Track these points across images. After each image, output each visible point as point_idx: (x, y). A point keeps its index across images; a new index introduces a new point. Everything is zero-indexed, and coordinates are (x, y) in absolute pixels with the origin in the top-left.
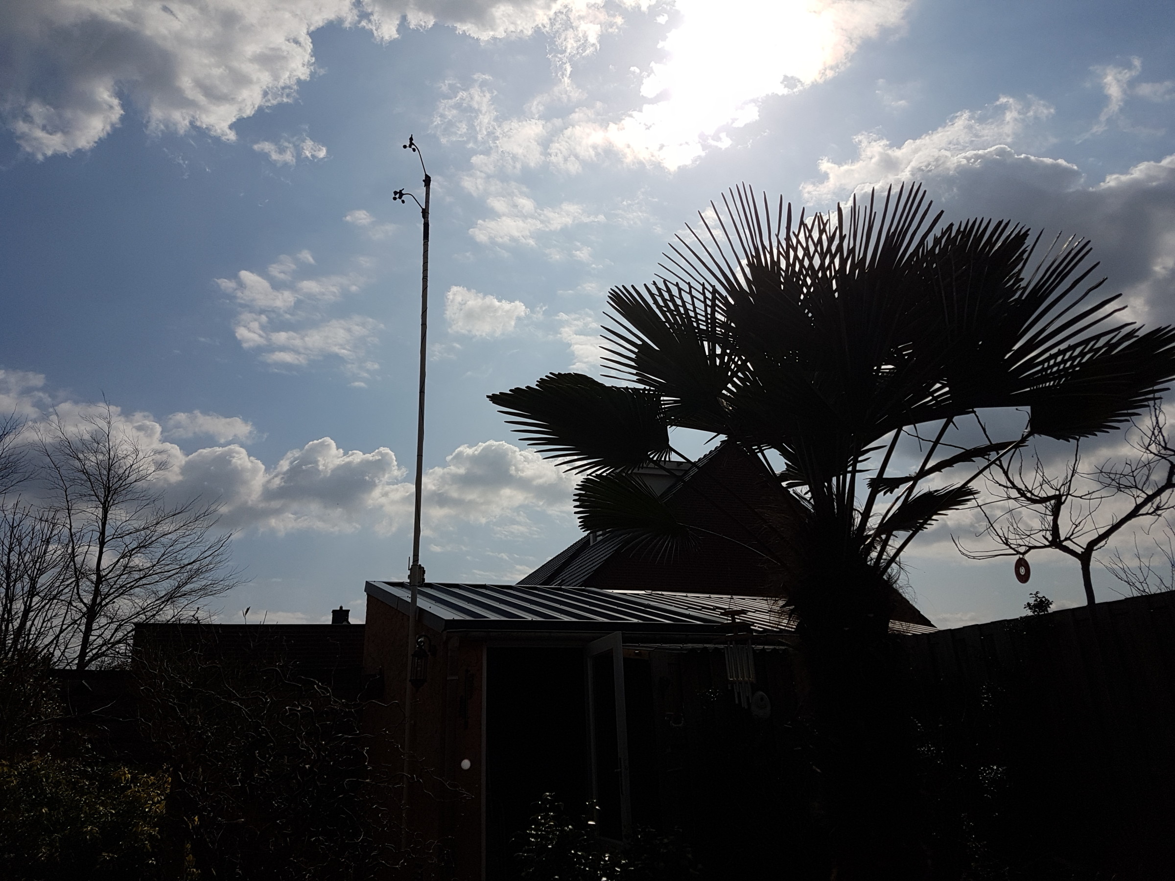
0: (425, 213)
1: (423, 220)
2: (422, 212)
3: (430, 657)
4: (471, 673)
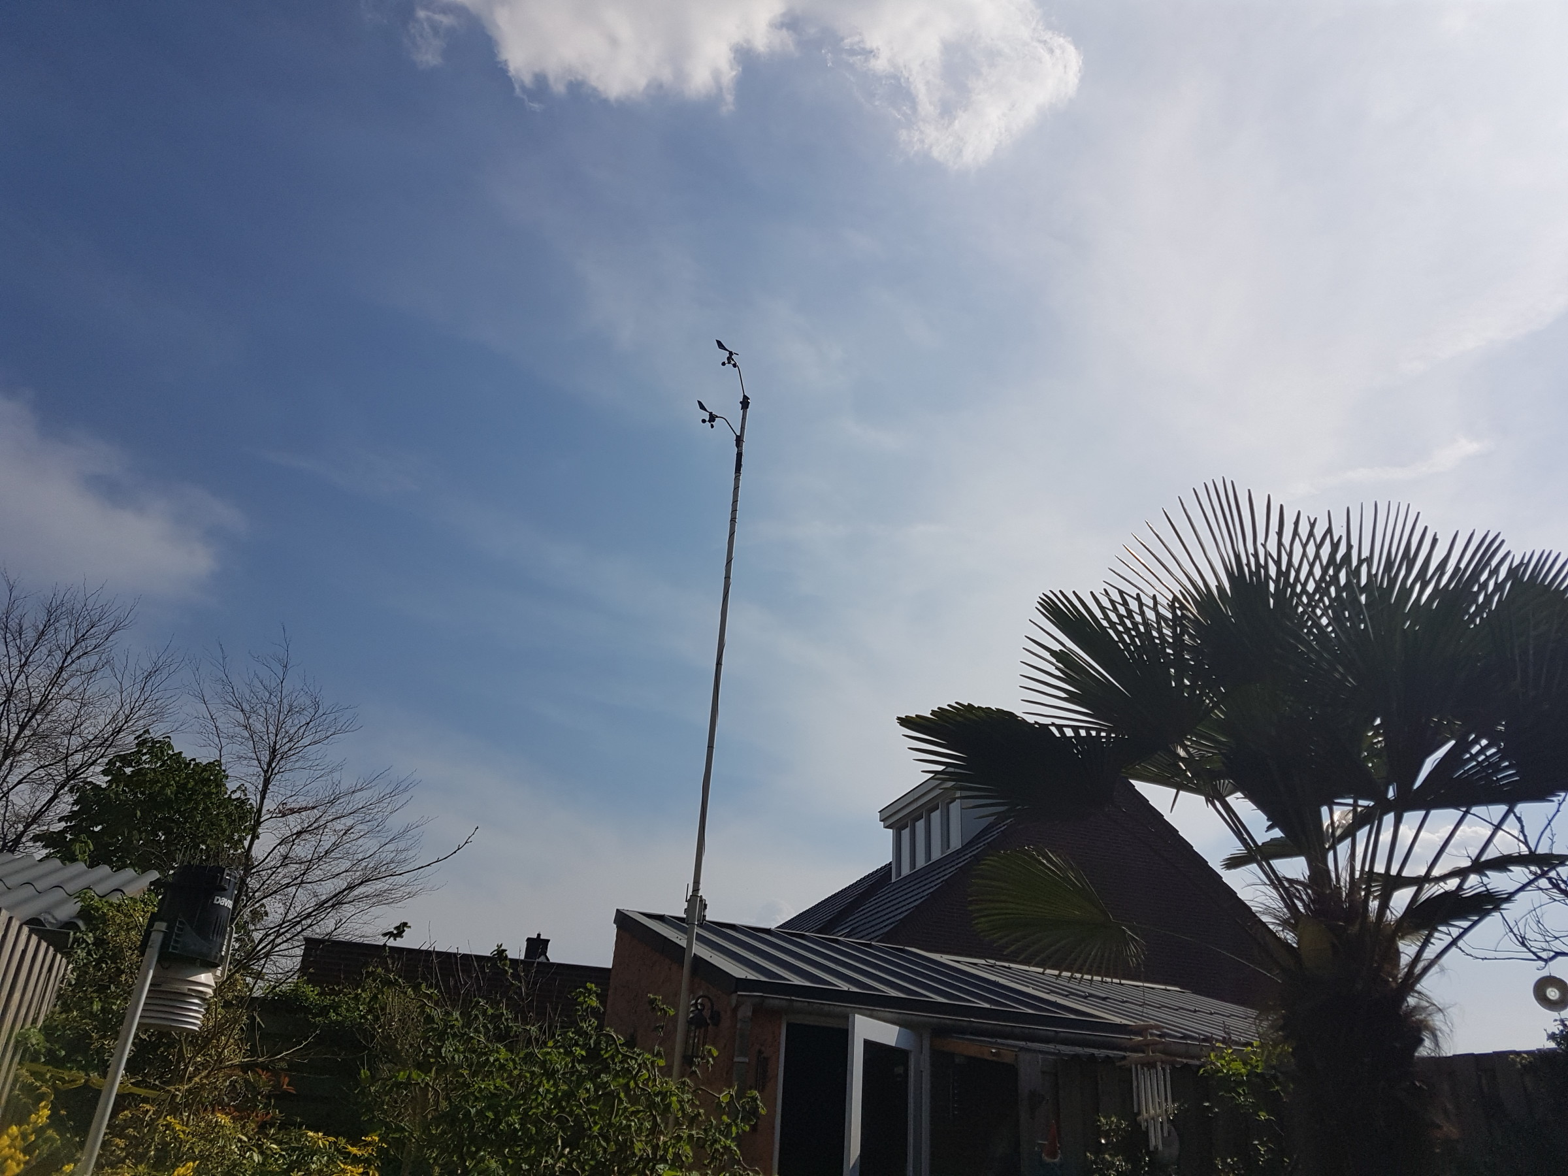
0: (739, 440)
1: (736, 449)
2: (736, 440)
3: (710, 1027)
4: (765, 1055)
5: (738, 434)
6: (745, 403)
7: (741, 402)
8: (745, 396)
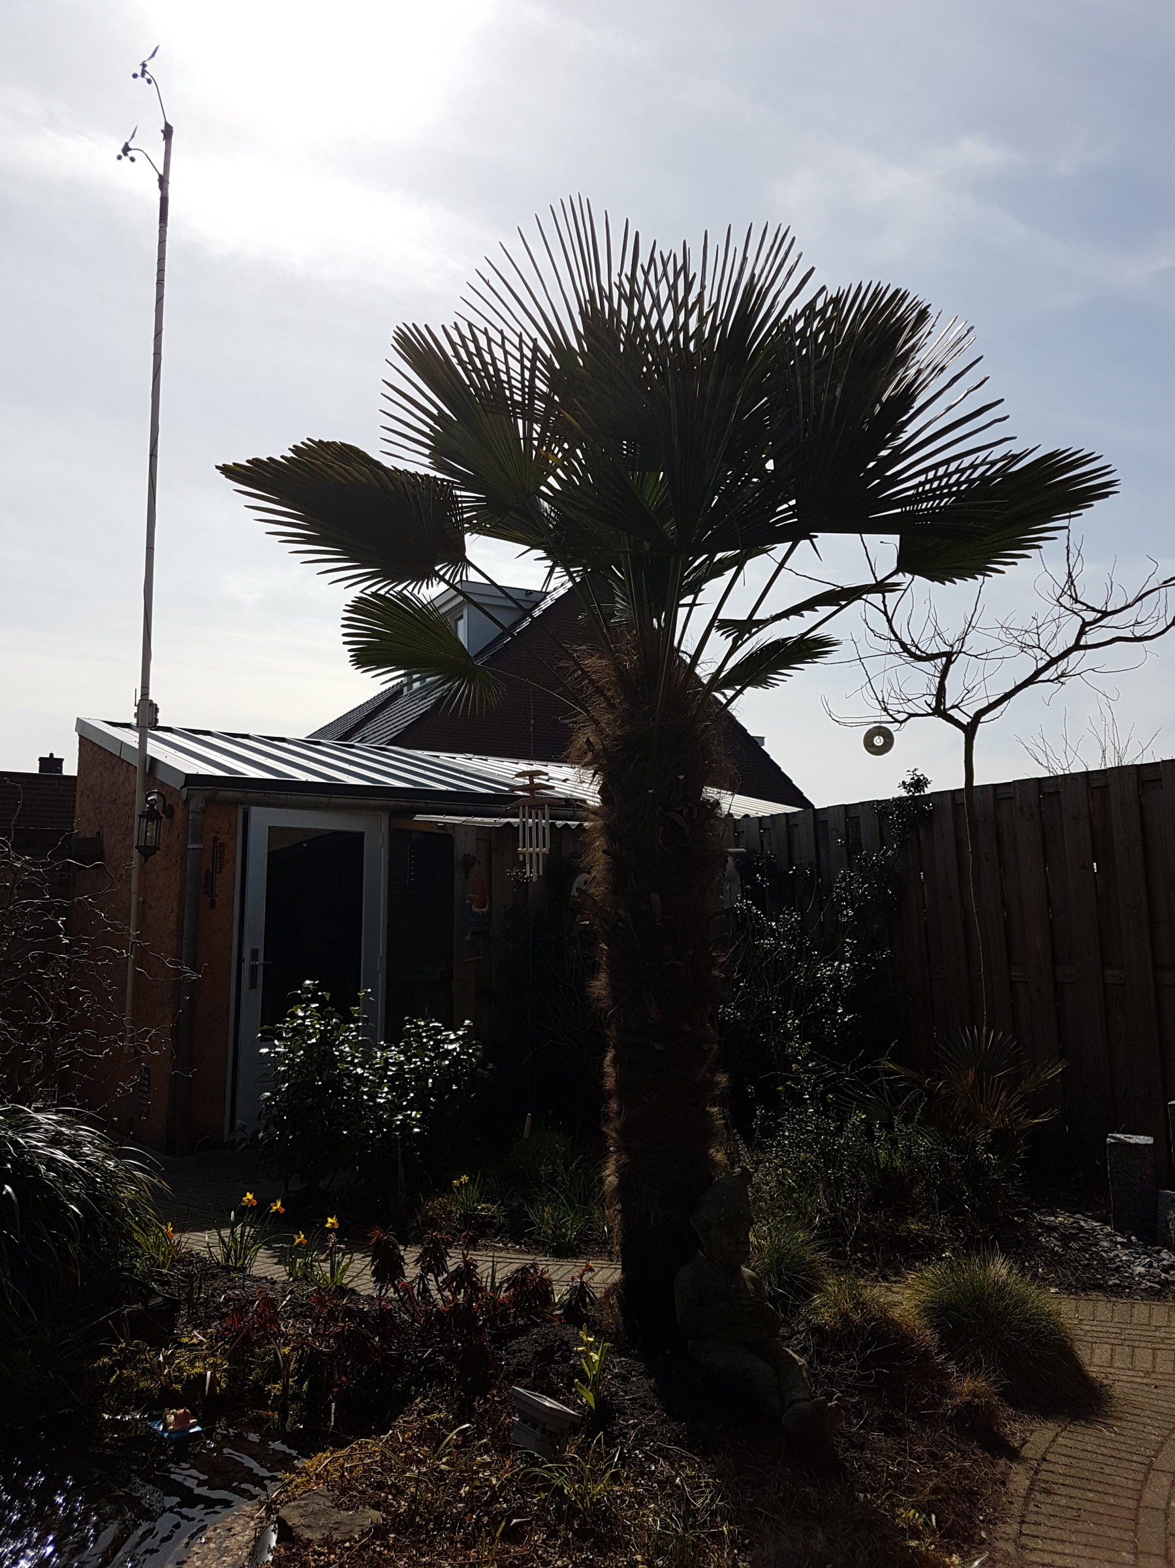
0: (163, 181)
1: (159, 192)
2: (159, 180)
3: (164, 819)
4: (221, 841)
5: (162, 173)
6: (168, 132)
7: (162, 131)
8: (167, 125)
